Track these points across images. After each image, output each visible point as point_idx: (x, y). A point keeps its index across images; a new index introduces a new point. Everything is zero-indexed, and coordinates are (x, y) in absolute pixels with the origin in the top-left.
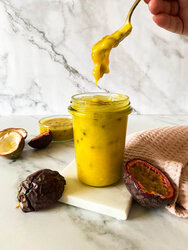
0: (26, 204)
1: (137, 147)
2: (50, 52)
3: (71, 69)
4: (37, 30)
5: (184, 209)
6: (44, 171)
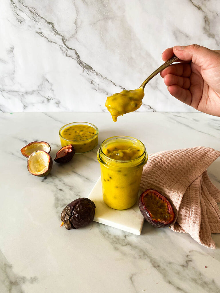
2: (61, 46)
3: (85, 65)
4: (45, 21)
5: (181, 227)
6: (80, 202)
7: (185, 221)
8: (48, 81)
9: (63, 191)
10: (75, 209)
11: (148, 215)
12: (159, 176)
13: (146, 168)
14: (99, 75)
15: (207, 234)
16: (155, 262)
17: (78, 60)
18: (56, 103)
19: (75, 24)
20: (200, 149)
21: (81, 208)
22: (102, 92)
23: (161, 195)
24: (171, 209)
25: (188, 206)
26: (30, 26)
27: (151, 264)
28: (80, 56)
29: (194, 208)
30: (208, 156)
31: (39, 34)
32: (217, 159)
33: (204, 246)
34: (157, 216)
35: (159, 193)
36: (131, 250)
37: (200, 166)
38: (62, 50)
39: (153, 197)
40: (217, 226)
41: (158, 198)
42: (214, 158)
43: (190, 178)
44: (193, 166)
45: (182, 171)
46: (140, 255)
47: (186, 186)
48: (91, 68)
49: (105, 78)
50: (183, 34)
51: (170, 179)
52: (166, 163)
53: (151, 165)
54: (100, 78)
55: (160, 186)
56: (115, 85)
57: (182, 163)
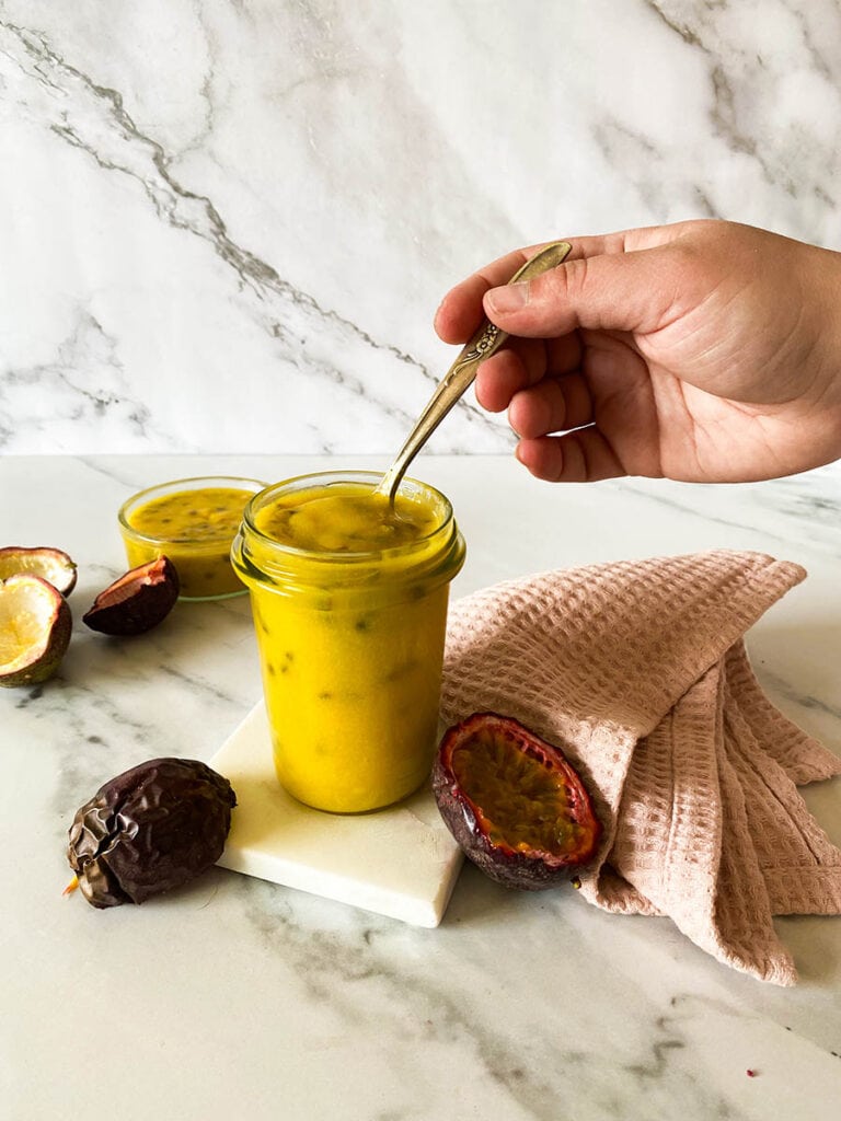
0: (104, 884)
1: (492, 654)
2: (150, 186)
3: (246, 259)
4: (85, 83)
5: (629, 886)
6: (155, 771)
7: (647, 856)
8: (100, 327)
9: (106, 745)
10: (127, 804)
11: (471, 826)
12: (535, 665)
13: (478, 633)
14: (305, 301)
15: (753, 920)
16: (501, 1056)
17: (220, 241)
18: (131, 417)
19: (204, 94)
20: (713, 559)
21: (157, 800)
22: (318, 370)
23: (539, 742)
24: (581, 802)
25: (664, 791)
26: (25, 104)
27: (481, 1061)
28: (226, 223)
29: (688, 797)
30: (748, 583)
31: (60, 134)
32: (786, 596)
33: (739, 969)
34: (514, 830)
35: (530, 731)
36: (390, 996)
37: (712, 621)
38: (155, 200)
39: (501, 751)
40: (799, 883)
41: (521, 754)
42: (772, 591)
43: (673, 673)
44: (684, 623)
45: (634, 645)
46: (429, 1022)
47: (656, 713)
48: (272, 274)
49: (328, 315)
50: (632, 136)
51: (582, 680)
52: (566, 614)
53: (501, 620)
54: (309, 313)
55: (533, 702)
56: (369, 344)
57: (635, 609)
